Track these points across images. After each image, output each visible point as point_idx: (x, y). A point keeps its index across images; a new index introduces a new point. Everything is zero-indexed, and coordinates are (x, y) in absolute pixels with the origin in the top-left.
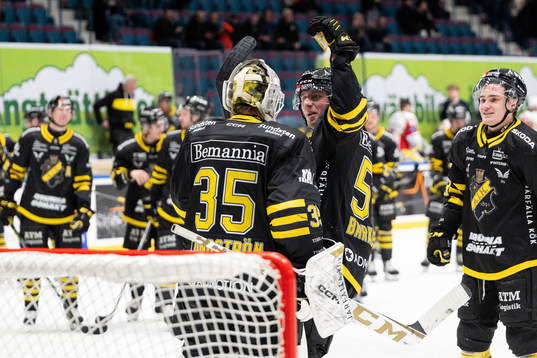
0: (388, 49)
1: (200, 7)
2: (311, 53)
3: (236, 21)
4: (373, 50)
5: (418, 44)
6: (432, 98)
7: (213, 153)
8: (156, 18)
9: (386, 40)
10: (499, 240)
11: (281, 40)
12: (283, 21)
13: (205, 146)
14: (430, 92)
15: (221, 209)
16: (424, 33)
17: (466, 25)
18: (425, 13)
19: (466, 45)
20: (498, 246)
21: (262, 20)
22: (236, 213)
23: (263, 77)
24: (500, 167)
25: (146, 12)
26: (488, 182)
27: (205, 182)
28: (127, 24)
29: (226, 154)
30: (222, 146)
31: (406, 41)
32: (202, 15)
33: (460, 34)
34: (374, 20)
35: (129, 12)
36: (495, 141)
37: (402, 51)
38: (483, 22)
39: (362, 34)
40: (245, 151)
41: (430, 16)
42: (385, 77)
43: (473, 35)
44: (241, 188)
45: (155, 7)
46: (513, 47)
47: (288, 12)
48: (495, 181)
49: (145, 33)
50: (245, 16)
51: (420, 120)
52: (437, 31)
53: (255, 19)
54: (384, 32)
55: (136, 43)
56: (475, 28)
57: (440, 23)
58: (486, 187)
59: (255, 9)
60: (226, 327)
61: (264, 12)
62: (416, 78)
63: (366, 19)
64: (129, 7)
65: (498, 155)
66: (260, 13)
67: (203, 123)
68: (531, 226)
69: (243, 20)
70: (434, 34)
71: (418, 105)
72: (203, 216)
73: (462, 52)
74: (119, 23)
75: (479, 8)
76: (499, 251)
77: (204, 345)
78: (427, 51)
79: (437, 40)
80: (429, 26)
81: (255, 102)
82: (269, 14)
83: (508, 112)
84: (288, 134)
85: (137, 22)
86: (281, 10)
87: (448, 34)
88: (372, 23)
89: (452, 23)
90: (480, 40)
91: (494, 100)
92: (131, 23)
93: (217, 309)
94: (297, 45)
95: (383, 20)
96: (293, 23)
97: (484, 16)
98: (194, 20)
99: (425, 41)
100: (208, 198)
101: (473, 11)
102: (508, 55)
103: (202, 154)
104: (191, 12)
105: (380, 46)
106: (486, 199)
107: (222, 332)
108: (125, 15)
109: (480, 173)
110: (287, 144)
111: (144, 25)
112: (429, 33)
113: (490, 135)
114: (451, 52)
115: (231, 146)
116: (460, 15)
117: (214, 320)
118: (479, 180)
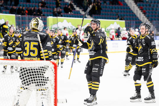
0: (62, 16)
1: (21, 6)
2: (45, 16)
3: (28, 9)
4: (59, 16)
5: (68, 15)
6: (72, 27)
7: (28, 39)
8: (11, 8)
9: (61, 14)
10: (143, 58)
11: (38, 13)
12: (39, 9)
13: (26, 37)
14: (72, 26)
15: (30, 51)
16: (70, 13)
17: (79, 11)
18: (70, 8)
19: (79, 16)
20: (142, 59)
21: (34, 9)
22: (34, 52)
23: (38, 22)
24: (143, 43)
25: (8, 6)
26: (141, 46)
27: (26, 45)
28: (4, 9)
29: (31, 39)
30: (30, 37)
31: (66, 14)
32: (21, 7)
33: (77, 13)
34: (59, 9)
35: (5, 6)
36: (143, 38)
37: (65, 16)
38: (83, 11)
39: (56, 13)
40: (35, 38)
41: (71, 9)
42: (62, 22)
43: (80, 13)
44: (34, 46)
45: (11, 5)
46: (89, 16)
47: (40, 7)
48: (142, 46)
49: (8, 11)
50: (30, 8)
51: (69, 32)
52: (72, 12)
53: (33, 9)
54: (61, 12)
55: (6, 13)
56: (81, 12)
57: (73, 11)
58: (141, 47)
59: (33, 7)
60: (42, 77)
61: (35, 7)
62: (69, 23)
63: (57, 9)
64: (4, 5)
65: (143, 40)
66: (34, 7)
67: (26, 32)
68: (149, 55)
69: (30, 9)
70: (72, 13)
71: (69, 29)
72: (26, 53)
73: (78, 17)
74: (3, 9)
75: (82, 8)
76: (143, 60)
77: (37, 81)
78: (70, 17)
79: (73, 14)
80: (71, 11)
81: (36, 28)
82: (36, 7)
83: (146, 32)
84: (44, 34)
85: (6, 9)
86: (39, 7)
87: (75, 13)
88: (58, 10)
89: (76, 11)
90: (82, 15)
91: (143, 29)
92: (5, 9)
93: (38, 73)
94: (42, 15)
95: (61, 10)
96: (41, 10)
97: (83, 9)
98: (19, 8)
99: (70, 14)
100: (27, 49)
101: (80, 8)
102: (88, 18)
103: (25, 39)
104: (19, 7)
105: (60, 15)
106: (141, 50)
107: (41, 78)
108: (4, 7)
109: (140, 44)
110: (44, 37)
111: (8, 9)
112: (71, 13)
113: (142, 36)
114: (75, 17)
115: (32, 37)
116: (78, 9)
117: (40, 76)
118: (140, 46)
